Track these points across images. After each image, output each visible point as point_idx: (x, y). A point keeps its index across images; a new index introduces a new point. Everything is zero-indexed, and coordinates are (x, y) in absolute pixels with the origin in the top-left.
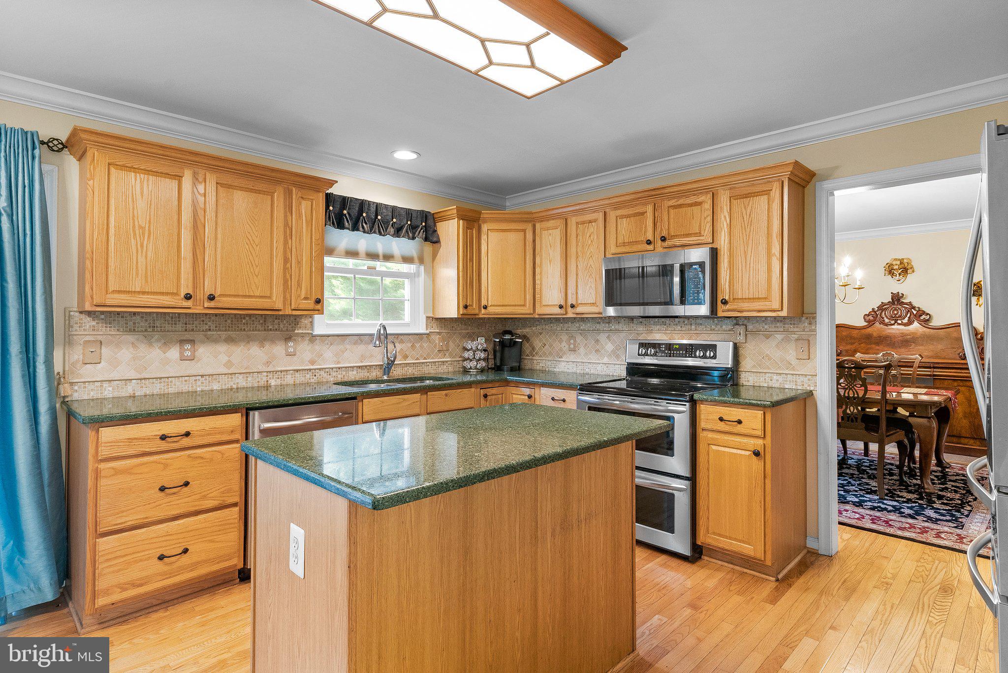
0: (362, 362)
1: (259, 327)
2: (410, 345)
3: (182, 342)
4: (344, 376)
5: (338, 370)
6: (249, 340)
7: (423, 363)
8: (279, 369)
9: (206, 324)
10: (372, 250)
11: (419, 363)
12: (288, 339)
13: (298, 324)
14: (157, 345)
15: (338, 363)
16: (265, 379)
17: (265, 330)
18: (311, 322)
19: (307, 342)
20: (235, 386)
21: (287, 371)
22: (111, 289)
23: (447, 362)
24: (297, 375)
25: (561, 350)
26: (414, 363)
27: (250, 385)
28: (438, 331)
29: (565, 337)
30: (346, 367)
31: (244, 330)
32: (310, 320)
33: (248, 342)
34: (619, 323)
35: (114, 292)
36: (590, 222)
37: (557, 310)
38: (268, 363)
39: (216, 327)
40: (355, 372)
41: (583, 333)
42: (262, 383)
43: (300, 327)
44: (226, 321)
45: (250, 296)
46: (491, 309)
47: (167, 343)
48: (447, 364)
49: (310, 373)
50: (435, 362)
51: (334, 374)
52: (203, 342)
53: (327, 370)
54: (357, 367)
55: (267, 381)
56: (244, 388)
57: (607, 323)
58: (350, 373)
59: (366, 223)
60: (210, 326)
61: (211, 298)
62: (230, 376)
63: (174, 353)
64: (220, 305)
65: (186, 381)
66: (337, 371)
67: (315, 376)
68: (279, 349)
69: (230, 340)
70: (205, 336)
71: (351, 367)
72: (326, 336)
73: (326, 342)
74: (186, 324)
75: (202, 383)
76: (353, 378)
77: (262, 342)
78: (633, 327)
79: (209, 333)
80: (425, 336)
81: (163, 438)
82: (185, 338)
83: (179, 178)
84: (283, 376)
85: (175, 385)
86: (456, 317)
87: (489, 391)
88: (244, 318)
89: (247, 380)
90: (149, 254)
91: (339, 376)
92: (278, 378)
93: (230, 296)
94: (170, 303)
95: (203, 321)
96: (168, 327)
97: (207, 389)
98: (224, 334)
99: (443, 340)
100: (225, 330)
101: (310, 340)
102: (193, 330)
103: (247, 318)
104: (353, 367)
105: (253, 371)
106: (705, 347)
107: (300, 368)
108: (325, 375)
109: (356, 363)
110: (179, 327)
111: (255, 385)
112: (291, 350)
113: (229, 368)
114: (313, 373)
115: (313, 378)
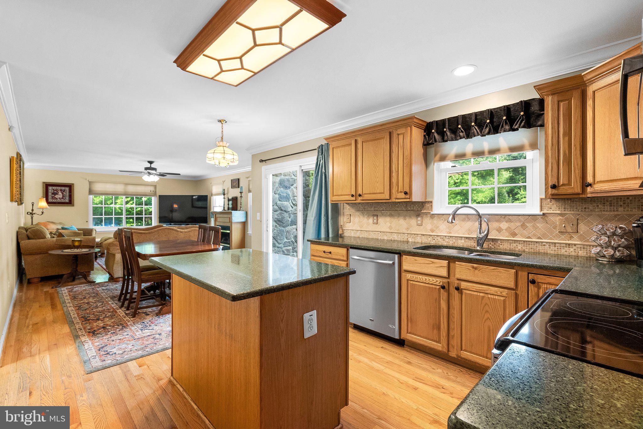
1: (404, 209)
2: (519, 224)
3: (374, 215)
4: (454, 243)
5: (450, 238)
6: (399, 215)
7: (537, 242)
8: (413, 233)
9: (382, 207)
10: (478, 149)
11: (532, 242)
12: (418, 216)
13: (423, 207)
14: (366, 216)
15: (450, 233)
16: (406, 237)
17: (406, 211)
18: (431, 206)
19: (429, 218)
20: (393, 239)
21: (417, 234)
23: (575, 245)
24: (423, 237)
26: (524, 241)
27: (399, 239)
28: (559, 212)
30: (456, 237)
31: (397, 210)
32: (431, 204)
33: (399, 217)
38: (408, 229)
39: (386, 209)
40: (463, 241)
42: (405, 240)
43: (425, 209)
44: (389, 206)
45: (375, 193)
46: (597, 187)
47: (369, 216)
48: (575, 248)
51: (447, 240)
52: (381, 216)
53: (442, 237)
54: (465, 237)
55: (407, 239)
56: (397, 241)
58: (459, 241)
60: (383, 209)
62: (391, 234)
63: (371, 220)
65: (375, 233)
66: (449, 239)
67: (434, 239)
68: (413, 221)
69: (391, 216)
70: (382, 213)
71: (460, 237)
72: (441, 215)
73: (441, 219)
74: (375, 207)
75: (381, 235)
76: (462, 245)
77: (405, 217)
79: (382, 212)
80: (540, 217)
81: (324, 252)
83: (351, 144)
84: (415, 237)
85: (371, 235)
89: (398, 237)
91: (451, 242)
92: (413, 238)
96: (369, 209)
97: (382, 238)
98: (388, 213)
99: (567, 221)
100: (389, 211)
101: (430, 217)
102: (377, 210)
104: (462, 237)
105: (401, 232)
107: (424, 234)
108: (440, 240)
109: (464, 234)
110: (372, 209)
111: (402, 240)
112: (419, 222)
113: (391, 229)
114: (432, 238)
115: (432, 241)
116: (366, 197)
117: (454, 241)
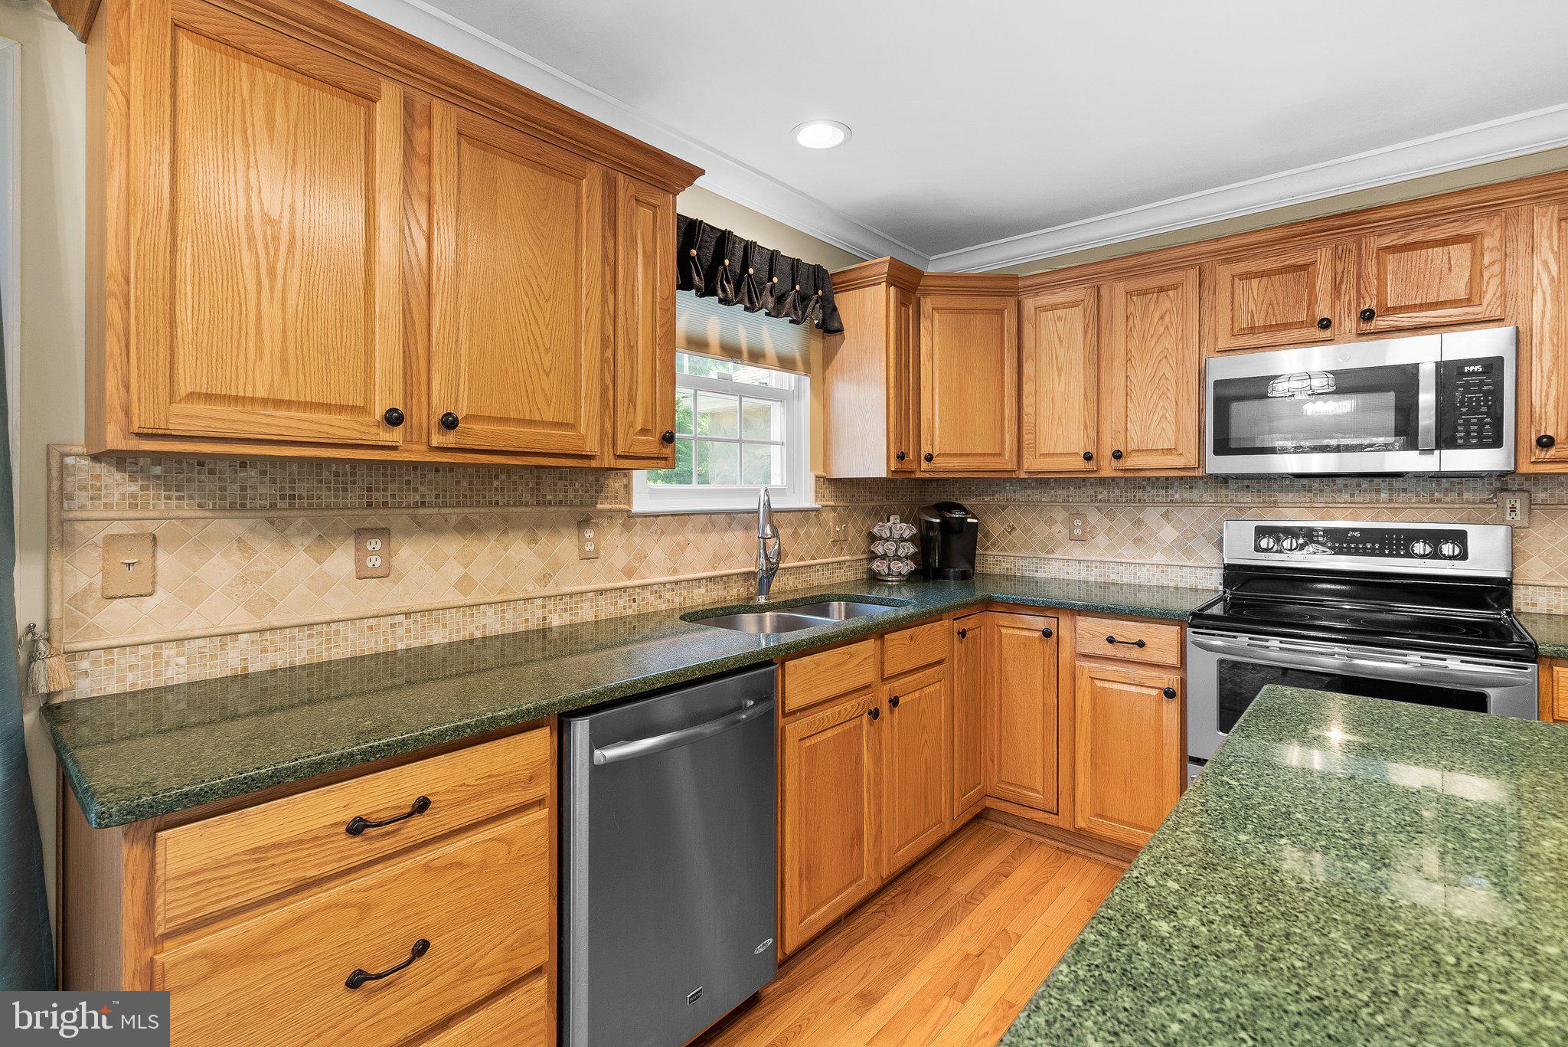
0: (714, 568)
1: (527, 497)
2: (790, 531)
3: (361, 534)
5: (674, 586)
6: (506, 526)
7: (810, 566)
8: (568, 590)
9: (416, 490)
10: (731, 338)
11: (805, 567)
12: (584, 523)
13: (602, 491)
14: (300, 543)
15: (675, 571)
16: (539, 613)
17: (538, 504)
18: (627, 485)
19: (617, 530)
20: (478, 635)
21: (582, 593)
22: (185, 387)
23: (845, 562)
24: (601, 600)
25: (1051, 537)
26: (796, 567)
27: (508, 629)
28: (832, 503)
29: (1060, 515)
30: (688, 581)
31: (497, 503)
32: (625, 481)
33: (505, 532)
34: (1191, 487)
35: (192, 396)
36: (1161, 290)
37: (1079, 464)
38: (545, 578)
39: (437, 497)
40: (702, 591)
41: (1103, 506)
42: (533, 625)
43: (606, 497)
44: (458, 483)
46: (938, 462)
47: (325, 537)
48: (845, 567)
49: (625, 596)
50: (827, 564)
51: (668, 595)
52: (408, 533)
53: (656, 587)
54: (706, 578)
55: (544, 618)
56: (497, 637)
57: (1162, 488)
58: (696, 591)
59: (729, 281)
60: (423, 496)
61: (449, 423)
62: (468, 612)
63: (342, 560)
64: (468, 443)
65: (370, 628)
66: (673, 590)
67: (634, 601)
68: (565, 546)
69: (466, 528)
70: (414, 518)
71: (696, 580)
72: (653, 516)
73: (654, 528)
74: (369, 490)
75: (408, 631)
76: (700, 601)
77: (533, 529)
78: (1227, 496)
79: (422, 511)
80: (813, 514)
81: (357, 827)
82: (366, 525)
83: (369, 99)
84: (574, 605)
85: (345, 639)
86: (884, 475)
87: (967, 625)
88: (497, 477)
89: (503, 618)
90: (292, 296)
91: (677, 600)
92: (566, 610)
93: (490, 419)
94: (348, 433)
95: (408, 482)
96: (327, 497)
97: (417, 644)
98: (454, 514)
99: (840, 520)
100: (458, 505)
101: (623, 525)
102: (385, 504)
103: (503, 477)
104: (699, 580)
105: (516, 597)
106: (1436, 538)
107: (608, 586)
108: (652, 598)
109: (705, 570)
110: (353, 497)
111: (522, 628)
112: (589, 547)
113: (465, 593)
114: (630, 595)
115: (630, 607)
117: (684, 593)
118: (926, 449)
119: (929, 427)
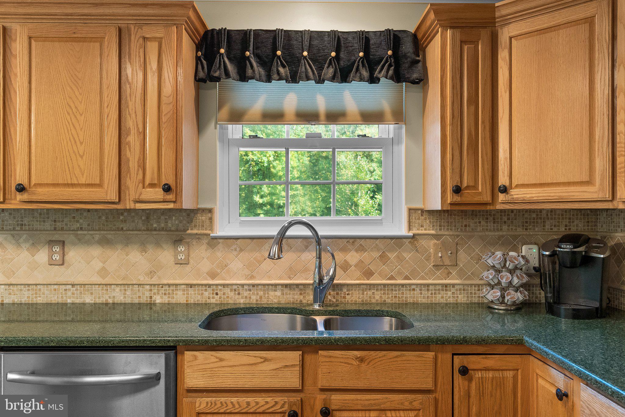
0: (290, 278)
1: (140, 225)
2: (376, 254)
3: (51, 243)
4: (261, 297)
5: (251, 287)
6: (127, 242)
7: (403, 285)
8: (165, 282)
9: (78, 221)
10: (307, 107)
11: (396, 285)
12: (178, 241)
13: (192, 221)
14: (25, 246)
15: (252, 277)
16: (148, 294)
17: (148, 230)
18: (211, 219)
19: (204, 247)
20: (110, 301)
21: (176, 285)
23: (453, 285)
24: (191, 291)
26: (385, 285)
27: (128, 301)
28: (433, 232)
30: (264, 285)
31: (122, 229)
32: (209, 215)
33: (127, 245)
38: (151, 273)
39: (89, 225)
40: (278, 293)
42: (144, 300)
43: (195, 226)
44: (100, 217)
45: (73, 185)
46: (516, 194)
48: (453, 290)
49: (210, 290)
50: (428, 285)
51: (246, 294)
52: (74, 244)
53: (235, 287)
54: (282, 285)
55: (151, 297)
56: (121, 304)
58: (272, 293)
59: (284, 67)
60: (81, 225)
61: (20, 189)
62: (105, 288)
63: (42, 256)
64: (35, 198)
65: (55, 290)
66: (250, 290)
67: (217, 294)
68: (166, 255)
69: (105, 242)
70: (76, 235)
71: (272, 285)
72: (234, 239)
73: (233, 248)
74: (55, 221)
75: (73, 294)
76: (276, 301)
77: (143, 246)
79: (79, 232)
80: (407, 241)
82: (54, 239)
84: (171, 292)
85: (44, 294)
86: (439, 208)
87: (472, 362)
89: (125, 294)
91: (254, 297)
92: (165, 294)
93: (48, 185)
95: (74, 217)
96: (36, 225)
97: (77, 301)
98: (97, 234)
99: (444, 246)
100: (99, 230)
101: (208, 244)
102: (62, 229)
103: (126, 214)
104: (276, 285)
105: (133, 283)
107: (195, 282)
108: (232, 294)
109: (280, 278)
110: (48, 225)
111: (136, 301)
112: (181, 257)
113: (103, 277)
114: (213, 290)
115: (213, 298)
116: (42, 194)
117: (261, 293)
118: (503, 180)
119: (506, 158)
